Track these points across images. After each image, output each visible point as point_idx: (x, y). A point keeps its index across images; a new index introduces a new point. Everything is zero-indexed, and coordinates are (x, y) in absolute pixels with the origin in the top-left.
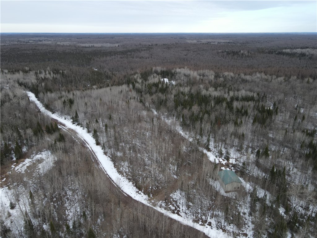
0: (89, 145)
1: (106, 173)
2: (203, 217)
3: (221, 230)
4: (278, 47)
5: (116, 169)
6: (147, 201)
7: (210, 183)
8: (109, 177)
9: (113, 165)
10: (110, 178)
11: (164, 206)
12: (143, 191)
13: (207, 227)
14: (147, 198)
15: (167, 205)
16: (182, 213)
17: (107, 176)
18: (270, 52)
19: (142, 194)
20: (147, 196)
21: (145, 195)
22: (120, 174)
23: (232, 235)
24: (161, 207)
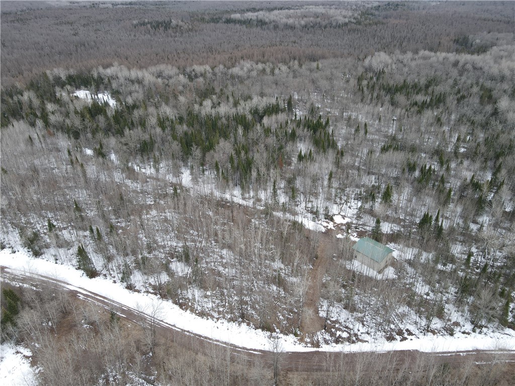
0: (68, 284)
1: (179, 330)
2: (392, 326)
3: (430, 334)
4: (216, 10)
5: (188, 311)
6: (300, 344)
7: (348, 267)
8: (194, 334)
9: (177, 307)
10: (196, 335)
11: (330, 338)
12: (278, 330)
13: (411, 340)
14: (296, 340)
15: (332, 335)
16: (363, 335)
17: (186, 333)
18: (215, 20)
19: (281, 335)
20: (292, 335)
21: (287, 335)
22: (208, 319)
23: (446, 333)
24: (328, 344)
